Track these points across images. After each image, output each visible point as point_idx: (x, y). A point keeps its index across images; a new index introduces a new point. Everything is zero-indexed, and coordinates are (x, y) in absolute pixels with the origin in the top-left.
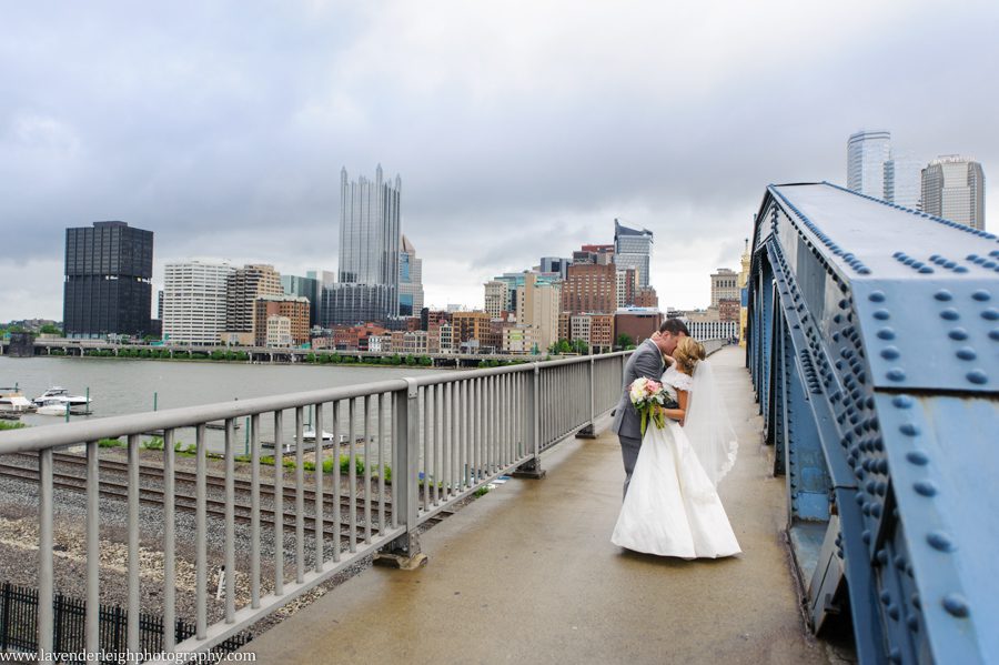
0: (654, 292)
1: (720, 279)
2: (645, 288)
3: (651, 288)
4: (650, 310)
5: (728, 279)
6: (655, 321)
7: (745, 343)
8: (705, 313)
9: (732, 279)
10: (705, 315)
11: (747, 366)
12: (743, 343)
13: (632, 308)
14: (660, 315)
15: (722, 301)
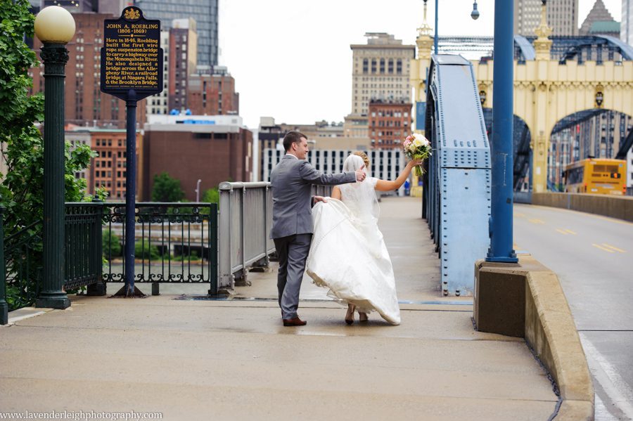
0: (231, 81)
1: (369, 54)
2: (212, 72)
3: (223, 72)
4: (222, 123)
5: (387, 55)
6: (232, 148)
7: (421, 189)
8: (338, 130)
9: (395, 55)
10: (339, 134)
11: (424, 216)
12: (417, 190)
13: (182, 117)
14: (245, 135)
15: (375, 104)
